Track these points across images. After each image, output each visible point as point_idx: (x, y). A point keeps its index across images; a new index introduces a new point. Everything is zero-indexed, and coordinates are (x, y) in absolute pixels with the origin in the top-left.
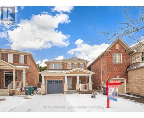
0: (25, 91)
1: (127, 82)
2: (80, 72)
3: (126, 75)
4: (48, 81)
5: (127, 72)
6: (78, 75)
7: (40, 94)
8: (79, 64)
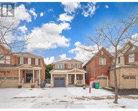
0: (41, 85)
1: (109, 78)
2: (77, 71)
3: (108, 73)
4: (55, 78)
5: (109, 71)
6: (75, 74)
7: (50, 87)
8: (76, 65)
